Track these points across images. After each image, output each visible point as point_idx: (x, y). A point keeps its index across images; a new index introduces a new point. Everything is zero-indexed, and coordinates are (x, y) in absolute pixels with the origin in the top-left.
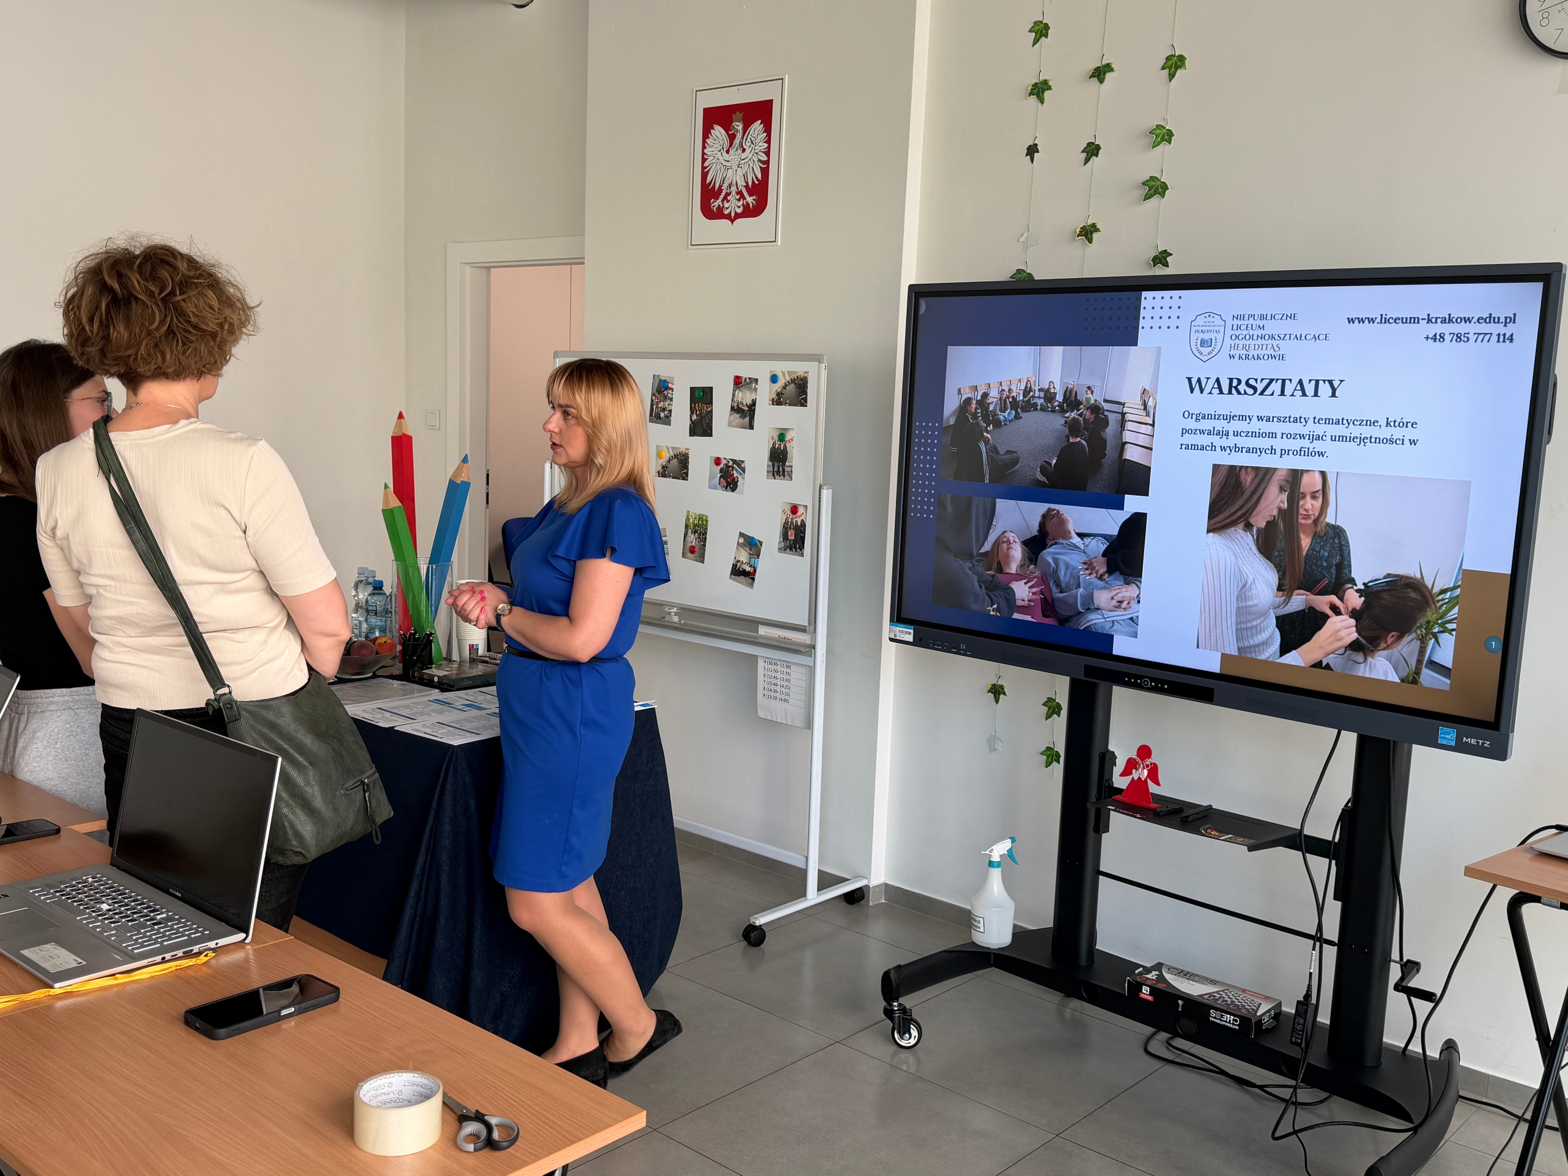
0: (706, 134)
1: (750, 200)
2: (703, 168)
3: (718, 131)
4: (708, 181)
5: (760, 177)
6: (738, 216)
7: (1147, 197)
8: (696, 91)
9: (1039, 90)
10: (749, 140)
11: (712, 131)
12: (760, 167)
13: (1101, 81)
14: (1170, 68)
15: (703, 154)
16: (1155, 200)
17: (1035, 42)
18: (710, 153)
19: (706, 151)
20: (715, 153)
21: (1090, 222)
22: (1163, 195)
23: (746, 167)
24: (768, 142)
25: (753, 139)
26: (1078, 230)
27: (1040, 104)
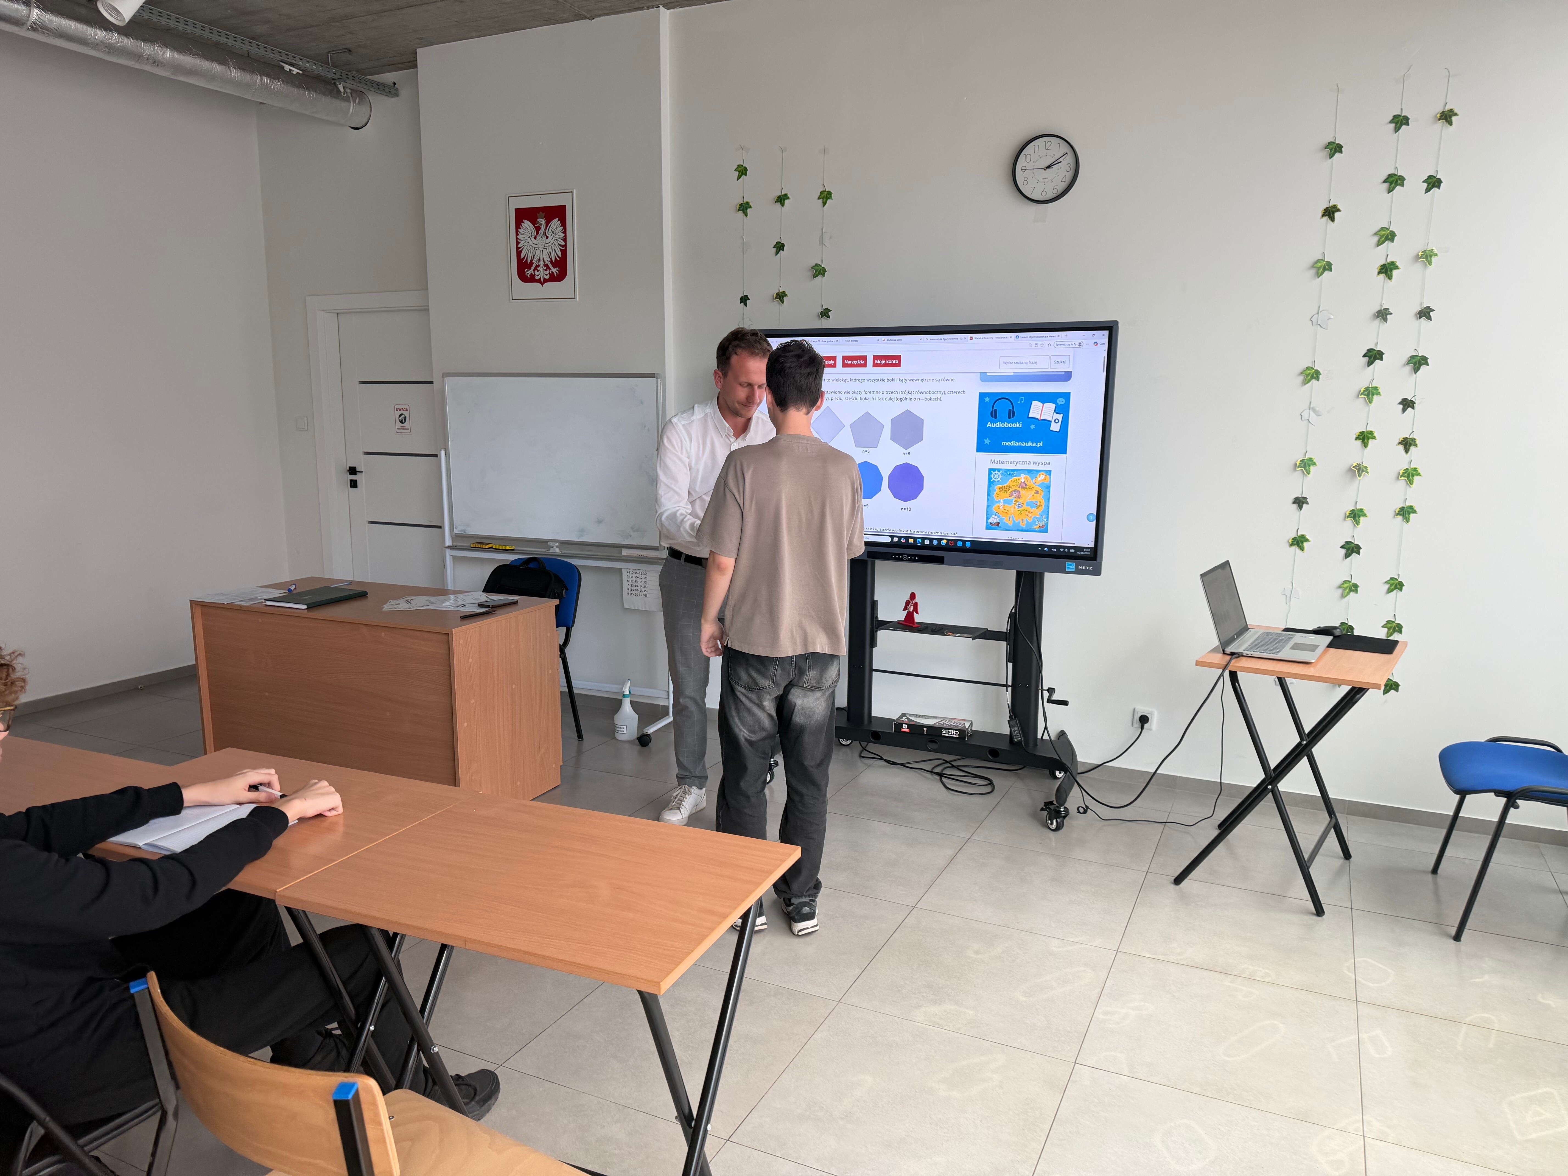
0: (518, 226)
1: (554, 270)
2: (518, 248)
3: (527, 224)
4: (522, 256)
5: (560, 255)
6: (546, 281)
7: (815, 276)
8: (509, 197)
9: (744, 208)
10: (550, 230)
11: (522, 224)
12: (560, 249)
13: (783, 205)
14: (823, 199)
15: (517, 239)
16: (819, 278)
17: (739, 178)
18: (522, 239)
19: (518, 237)
20: (526, 238)
21: (781, 290)
22: (823, 275)
23: (550, 250)
24: (565, 232)
25: (553, 230)
26: (775, 295)
27: (745, 217)
